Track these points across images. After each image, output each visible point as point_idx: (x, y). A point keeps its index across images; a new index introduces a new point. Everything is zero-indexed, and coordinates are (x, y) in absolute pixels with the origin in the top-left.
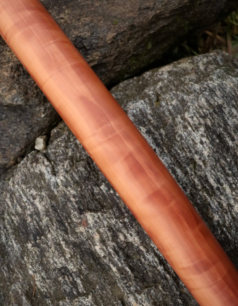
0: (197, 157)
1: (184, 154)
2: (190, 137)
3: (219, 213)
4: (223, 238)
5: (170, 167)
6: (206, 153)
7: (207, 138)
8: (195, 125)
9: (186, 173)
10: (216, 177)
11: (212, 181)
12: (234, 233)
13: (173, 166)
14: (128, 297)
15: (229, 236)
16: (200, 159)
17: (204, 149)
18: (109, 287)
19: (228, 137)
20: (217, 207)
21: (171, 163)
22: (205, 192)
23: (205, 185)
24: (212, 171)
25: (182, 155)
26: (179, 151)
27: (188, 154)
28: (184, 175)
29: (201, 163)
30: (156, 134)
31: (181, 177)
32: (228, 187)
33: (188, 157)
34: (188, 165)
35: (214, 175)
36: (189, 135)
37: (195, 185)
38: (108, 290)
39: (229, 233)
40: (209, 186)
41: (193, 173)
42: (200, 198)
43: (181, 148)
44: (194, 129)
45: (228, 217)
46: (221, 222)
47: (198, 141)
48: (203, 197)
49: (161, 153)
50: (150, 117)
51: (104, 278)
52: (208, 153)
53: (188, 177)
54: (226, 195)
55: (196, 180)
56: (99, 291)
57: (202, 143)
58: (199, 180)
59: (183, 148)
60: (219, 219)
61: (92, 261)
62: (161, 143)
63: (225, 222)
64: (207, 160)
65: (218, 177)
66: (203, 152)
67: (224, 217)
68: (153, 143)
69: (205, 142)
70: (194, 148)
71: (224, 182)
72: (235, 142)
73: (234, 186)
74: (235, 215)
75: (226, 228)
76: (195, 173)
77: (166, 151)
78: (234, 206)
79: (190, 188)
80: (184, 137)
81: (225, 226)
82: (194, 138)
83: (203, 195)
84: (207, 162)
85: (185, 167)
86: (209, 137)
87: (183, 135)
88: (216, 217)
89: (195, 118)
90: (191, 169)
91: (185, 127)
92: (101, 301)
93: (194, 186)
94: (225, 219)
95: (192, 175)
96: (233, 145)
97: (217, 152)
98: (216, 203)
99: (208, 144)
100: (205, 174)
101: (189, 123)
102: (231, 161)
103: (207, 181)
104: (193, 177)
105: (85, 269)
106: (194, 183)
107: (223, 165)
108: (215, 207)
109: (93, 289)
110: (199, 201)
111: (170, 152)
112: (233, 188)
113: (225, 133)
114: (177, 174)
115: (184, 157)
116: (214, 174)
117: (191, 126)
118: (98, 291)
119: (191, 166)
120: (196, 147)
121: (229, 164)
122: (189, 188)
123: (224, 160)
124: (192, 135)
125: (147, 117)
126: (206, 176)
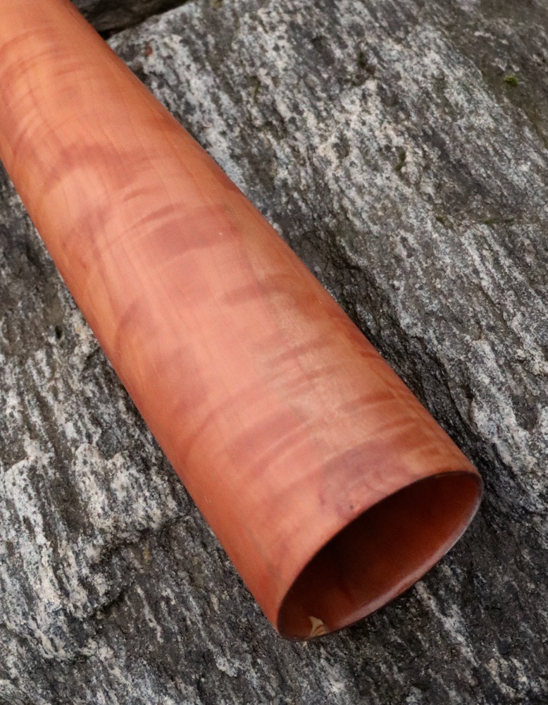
0: (262, 72)
1: (241, 71)
2: (258, 43)
3: (290, 167)
4: (290, 211)
5: (209, 92)
6: (280, 64)
7: (289, 40)
8: (271, 23)
9: (238, 101)
10: (293, 101)
11: (283, 109)
12: (312, 198)
13: (216, 90)
14: (71, 315)
15: (303, 206)
16: (268, 74)
17: (278, 58)
18: (43, 306)
19: (335, 43)
20: (287, 157)
21: (213, 86)
22: (269, 133)
23: (270, 119)
24: (287, 92)
25: (237, 71)
26: (233, 67)
27: (248, 70)
28: (232, 104)
29: (268, 81)
30: (198, 44)
31: (227, 106)
32: (313, 116)
33: (248, 74)
34: (245, 87)
35: (288, 98)
36: (257, 38)
37: (251, 120)
38: (38, 310)
39: (305, 200)
40: (277, 120)
41: (251, 100)
42: (258, 143)
43: (238, 62)
44: (267, 29)
45: (307, 172)
46: (290, 181)
47: (270, 46)
48: (266, 142)
49: (199, 71)
50: (195, 22)
51: (37, 289)
52: (285, 65)
53: (241, 107)
54: (307, 130)
55: (255, 111)
56: (21, 312)
57: (276, 48)
58: (261, 111)
59: (241, 61)
60: (288, 177)
61: (24, 258)
62: (204, 56)
63: (298, 182)
64: (280, 76)
65: (295, 101)
66: (275, 63)
67: (299, 174)
68: (188, 57)
69: (283, 47)
70: (260, 59)
71: (305, 109)
72: (346, 50)
73: (324, 114)
74: (317, 163)
75: (300, 192)
76: (256, 100)
77: (209, 68)
78: (317, 147)
79: (242, 125)
80: (247, 44)
81: (297, 189)
82: (264, 43)
83: (265, 139)
84: (281, 78)
85: (238, 92)
86: (293, 40)
87: (245, 40)
88: (283, 174)
89: (274, 14)
90: (249, 94)
91: (253, 29)
92: (17, 331)
93: (249, 122)
94: (300, 176)
95: (248, 102)
96: (342, 56)
97: (304, 63)
98: (288, 150)
99: (287, 50)
100: (272, 100)
101: (261, 22)
102: (329, 78)
103: (275, 111)
104: (249, 106)
105: (8, 275)
106: (250, 114)
107: (311, 84)
108: (283, 157)
109: (11, 310)
110: (255, 150)
111: (215, 69)
112: (322, 117)
113: (328, 36)
114: (220, 102)
115: (239, 75)
116: (290, 96)
117: (263, 26)
118: (19, 312)
119: (251, 89)
120: (265, 56)
121: (326, 83)
122: (239, 126)
123: (316, 76)
124: (261, 38)
125: (190, 22)
126: (274, 102)
